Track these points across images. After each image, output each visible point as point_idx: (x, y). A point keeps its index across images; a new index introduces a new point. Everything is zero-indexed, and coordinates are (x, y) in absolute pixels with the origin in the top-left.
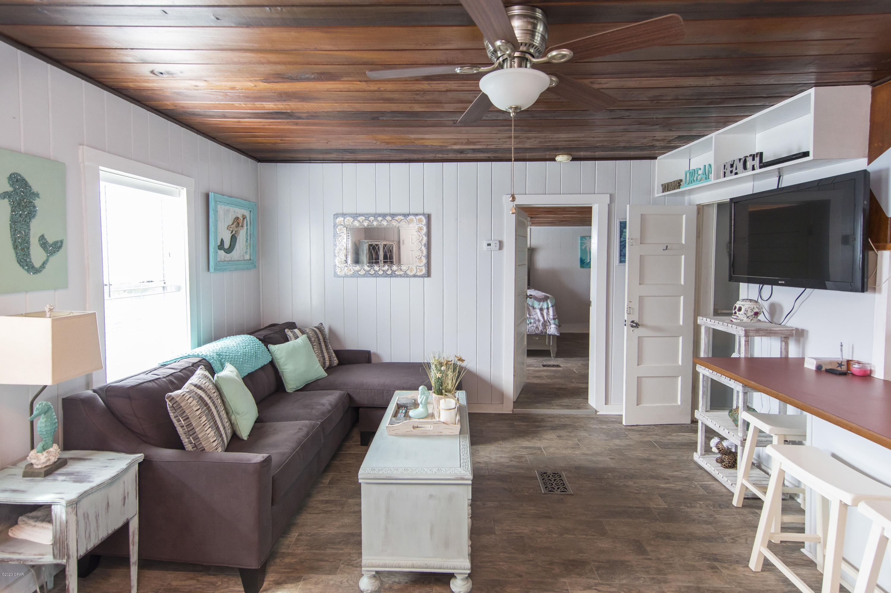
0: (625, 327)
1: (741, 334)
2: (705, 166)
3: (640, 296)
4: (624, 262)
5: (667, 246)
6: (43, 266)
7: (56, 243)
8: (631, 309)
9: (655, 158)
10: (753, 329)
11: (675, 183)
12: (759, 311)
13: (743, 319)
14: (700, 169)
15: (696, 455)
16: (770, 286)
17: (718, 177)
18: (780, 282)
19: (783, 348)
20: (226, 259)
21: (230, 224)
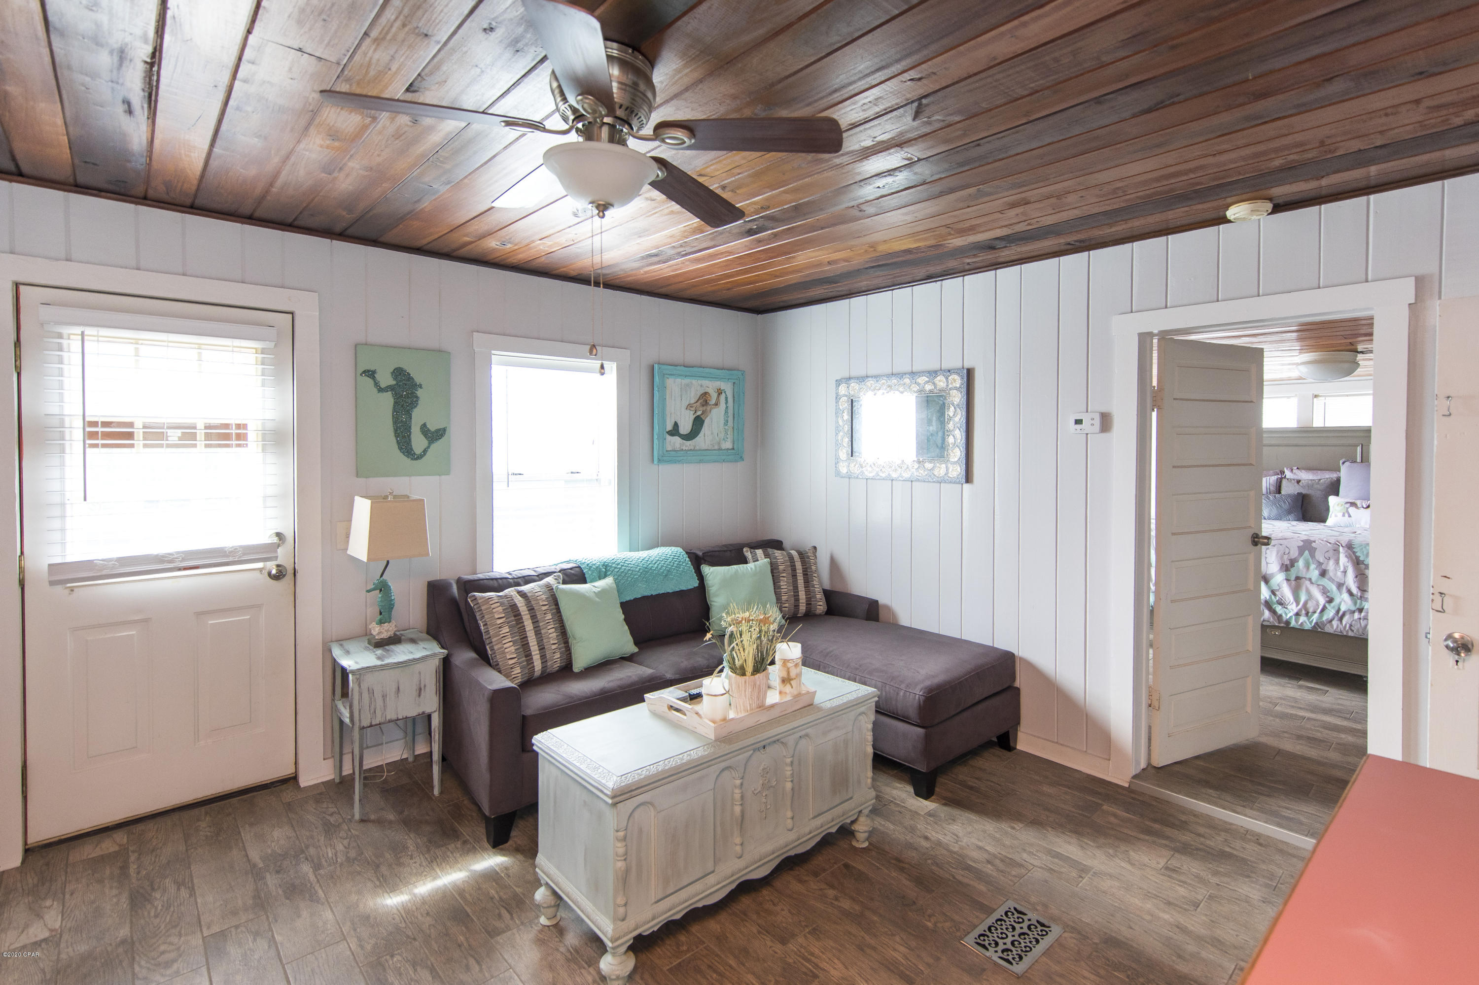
0: (1430, 649)
6: (425, 451)
7: (438, 431)
8: (1448, 599)
20: (684, 448)
21: (693, 401)
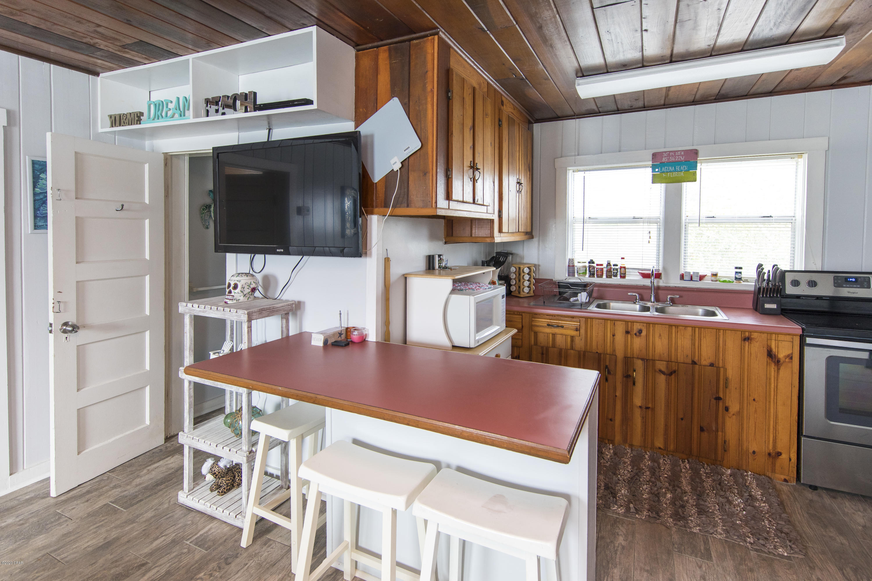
0: (51, 336)
1: (243, 319)
2: (178, 99)
3: (77, 282)
4: (45, 227)
5: (123, 206)
8: (62, 305)
9: (97, 74)
10: (256, 309)
11: (132, 115)
12: (256, 286)
13: (240, 298)
14: (171, 102)
15: (182, 495)
16: (263, 256)
17: (196, 116)
18: (278, 250)
19: (284, 326)
